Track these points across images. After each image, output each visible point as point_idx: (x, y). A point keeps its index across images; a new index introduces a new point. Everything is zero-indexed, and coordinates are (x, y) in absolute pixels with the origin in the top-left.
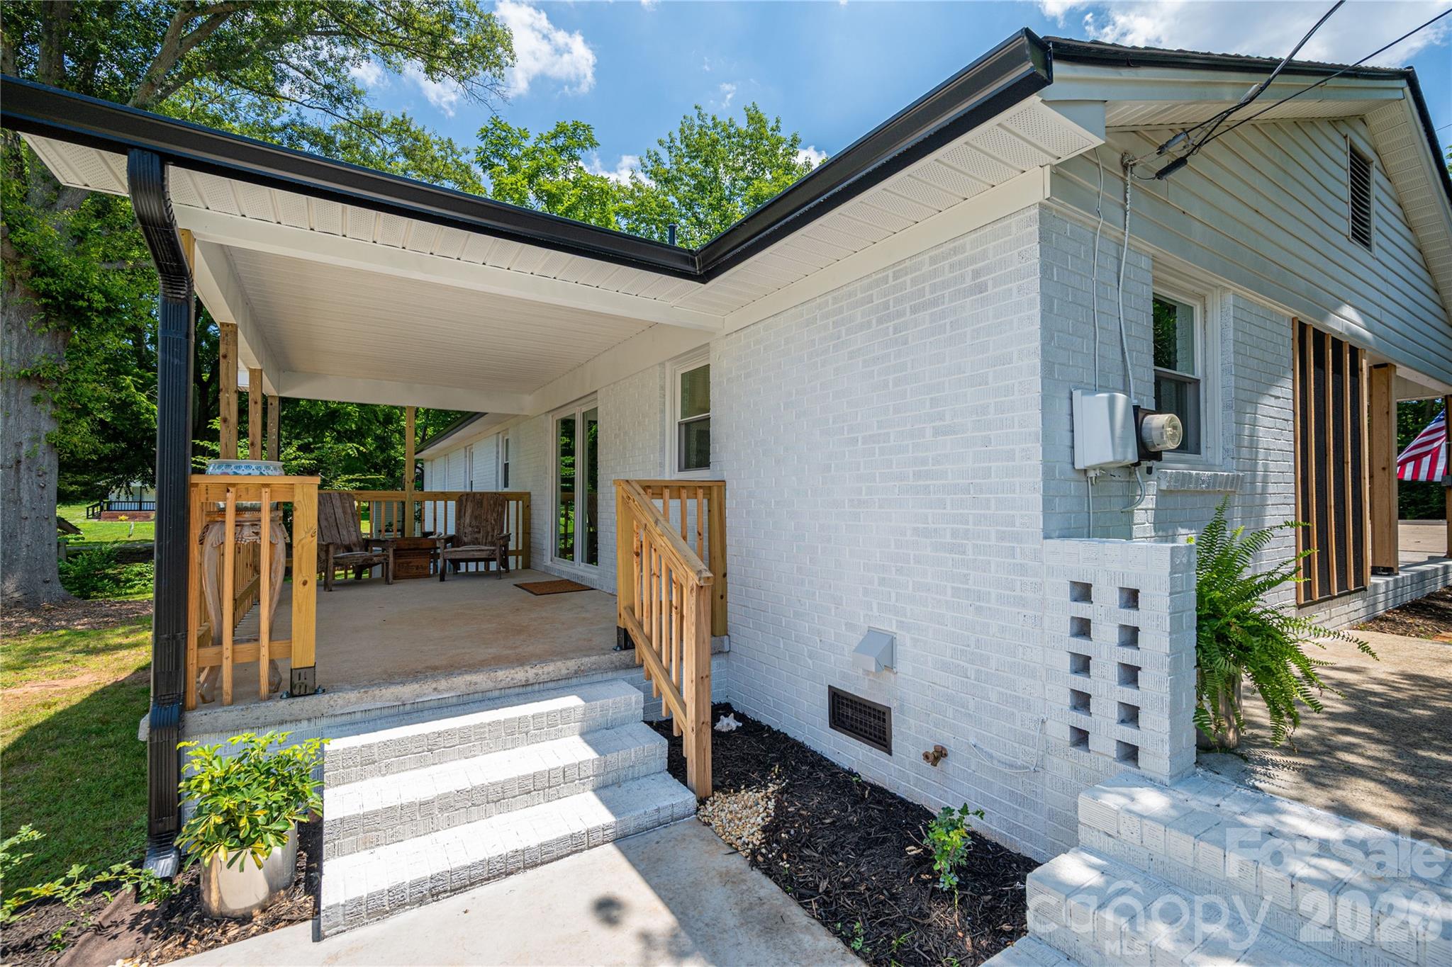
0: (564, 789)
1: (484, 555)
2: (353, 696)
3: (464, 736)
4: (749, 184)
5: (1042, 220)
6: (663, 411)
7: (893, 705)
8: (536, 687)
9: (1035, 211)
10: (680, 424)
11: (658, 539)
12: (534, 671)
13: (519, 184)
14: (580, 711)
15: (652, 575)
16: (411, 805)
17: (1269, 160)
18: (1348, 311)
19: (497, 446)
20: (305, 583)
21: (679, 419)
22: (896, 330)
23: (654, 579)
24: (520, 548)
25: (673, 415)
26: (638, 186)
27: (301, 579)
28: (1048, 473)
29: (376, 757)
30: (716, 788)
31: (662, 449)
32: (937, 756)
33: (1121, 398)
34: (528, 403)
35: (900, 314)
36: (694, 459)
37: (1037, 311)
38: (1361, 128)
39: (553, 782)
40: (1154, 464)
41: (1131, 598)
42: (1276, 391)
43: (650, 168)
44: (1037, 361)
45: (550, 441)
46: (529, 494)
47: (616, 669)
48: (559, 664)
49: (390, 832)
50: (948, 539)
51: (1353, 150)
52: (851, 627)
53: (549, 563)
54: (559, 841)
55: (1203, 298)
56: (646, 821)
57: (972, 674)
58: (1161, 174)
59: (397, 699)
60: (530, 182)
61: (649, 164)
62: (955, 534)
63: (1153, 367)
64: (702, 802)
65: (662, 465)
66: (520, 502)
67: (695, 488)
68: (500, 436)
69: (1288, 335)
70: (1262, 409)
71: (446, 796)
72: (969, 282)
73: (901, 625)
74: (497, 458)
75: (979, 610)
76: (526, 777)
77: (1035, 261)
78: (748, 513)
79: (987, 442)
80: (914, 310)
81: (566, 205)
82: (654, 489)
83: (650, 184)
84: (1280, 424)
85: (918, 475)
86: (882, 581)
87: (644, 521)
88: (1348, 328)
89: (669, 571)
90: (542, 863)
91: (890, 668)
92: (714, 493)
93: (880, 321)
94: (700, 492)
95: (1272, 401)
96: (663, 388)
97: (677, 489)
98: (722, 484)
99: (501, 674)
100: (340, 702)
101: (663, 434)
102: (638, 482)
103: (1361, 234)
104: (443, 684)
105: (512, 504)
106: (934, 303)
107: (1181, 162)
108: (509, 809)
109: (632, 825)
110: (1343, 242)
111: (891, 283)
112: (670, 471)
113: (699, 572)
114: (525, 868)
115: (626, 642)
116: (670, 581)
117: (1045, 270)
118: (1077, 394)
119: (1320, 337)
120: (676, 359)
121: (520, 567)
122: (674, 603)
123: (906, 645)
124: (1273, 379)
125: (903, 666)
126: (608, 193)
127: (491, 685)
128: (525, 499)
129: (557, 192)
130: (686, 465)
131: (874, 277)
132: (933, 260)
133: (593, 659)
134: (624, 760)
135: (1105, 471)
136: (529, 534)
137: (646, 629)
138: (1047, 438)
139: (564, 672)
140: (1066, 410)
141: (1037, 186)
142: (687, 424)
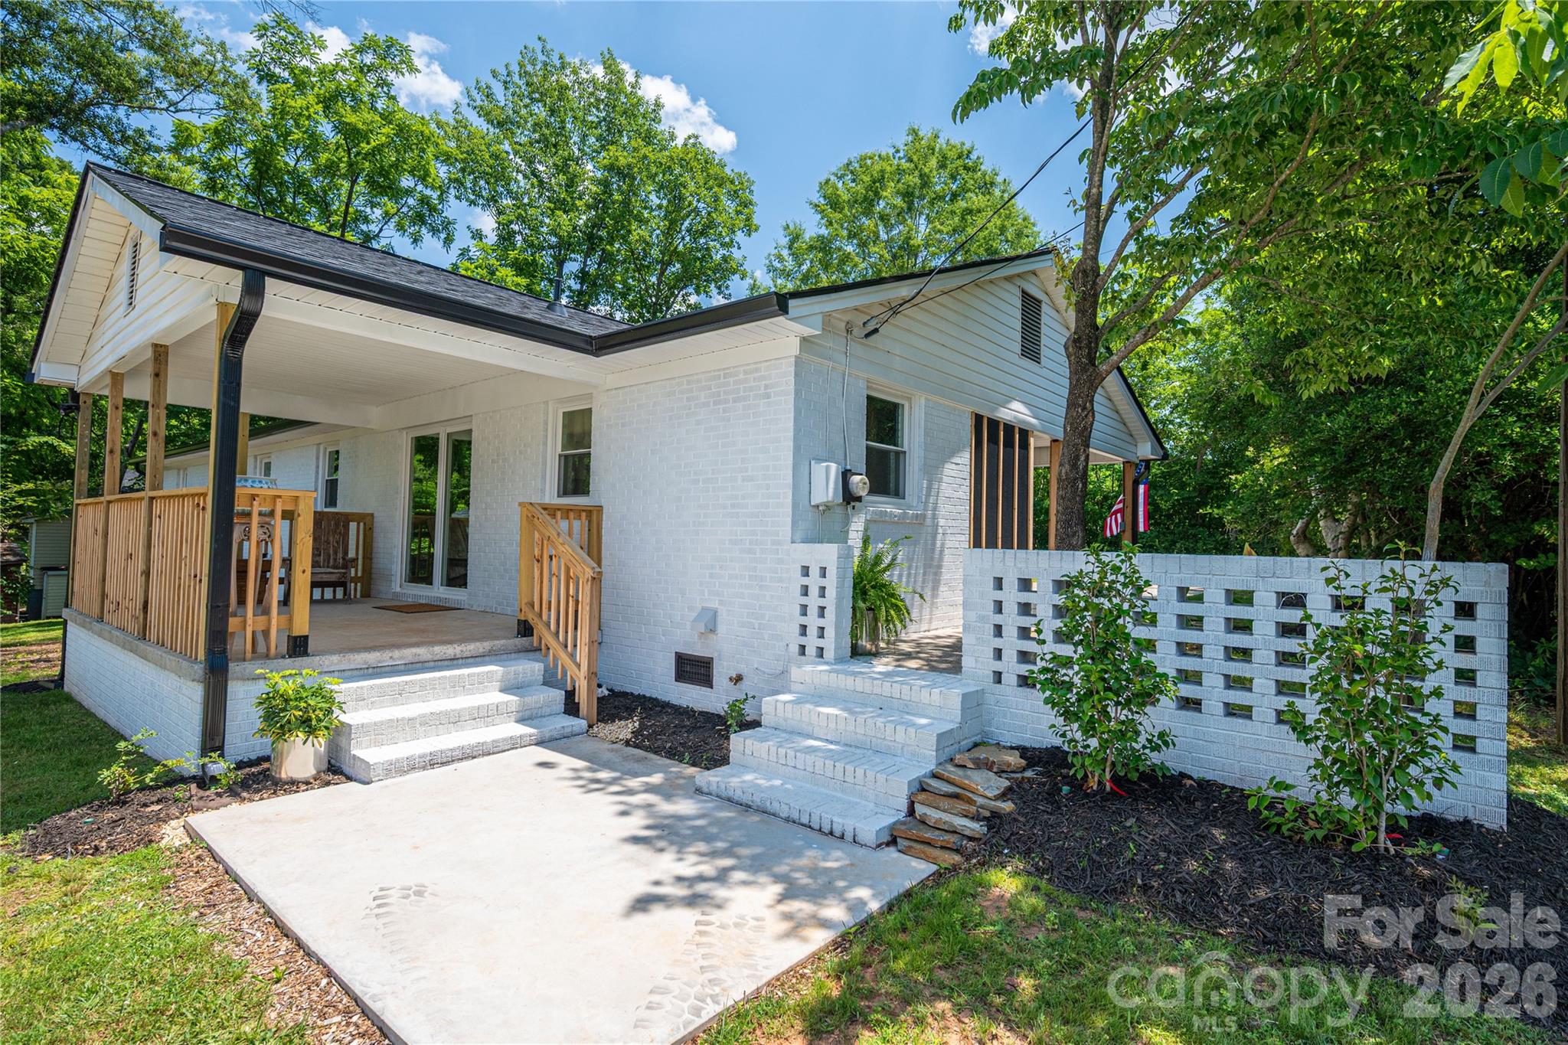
0: (497, 719)
1: (333, 578)
2: (335, 658)
3: (423, 686)
4: (603, 147)
5: (796, 364)
6: (545, 444)
7: (715, 655)
8: (460, 661)
9: (793, 360)
10: (560, 456)
11: (560, 547)
12: (460, 648)
13: (312, 110)
14: (500, 674)
15: (551, 575)
16: (403, 719)
17: (956, 312)
18: (1016, 405)
19: (318, 458)
20: (304, 572)
21: (559, 450)
22: (724, 411)
23: (554, 579)
24: (359, 574)
25: (554, 446)
26: (461, 124)
27: (301, 569)
28: (795, 505)
29: (365, 696)
30: (598, 720)
31: (544, 477)
32: (738, 679)
33: (833, 466)
34: (375, 416)
35: (726, 401)
36: (570, 486)
37: (792, 415)
38: (1033, 279)
39: (490, 713)
40: (857, 504)
41: (823, 572)
42: (956, 460)
43: (479, 103)
44: (791, 444)
45: (404, 459)
46: (372, 515)
47: (519, 651)
48: (478, 644)
49: (390, 736)
50: (748, 546)
51: (1023, 292)
52: (691, 609)
53: (398, 589)
54: (504, 740)
55: (909, 399)
56: (555, 734)
57: (757, 626)
58: (867, 336)
59: (366, 663)
60: (327, 108)
61: (478, 97)
62: (751, 543)
63: (865, 442)
64: (590, 726)
65: (543, 491)
66: (362, 524)
67: (580, 511)
68: (322, 448)
69: (968, 423)
70: (946, 472)
71: (424, 716)
72: (762, 391)
73: (721, 602)
74: (317, 472)
75: (761, 587)
76: (473, 708)
77: (792, 387)
78: (621, 532)
79: (768, 487)
80: (735, 401)
81: (373, 144)
82: (551, 511)
83: (479, 124)
84: (958, 481)
85: (733, 506)
86: (711, 576)
87: (547, 534)
88: (1015, 418)
89: (568, 570)
90: (494, 753)
91: (713, 631)
92: (593, 516)
93: (715, 403)
94: (584, 514)
95: (954, 466)
96: (546, 423)
97: (567, 512)
98: (600, 509)
99: (437, 649)
100: (327, 662)
101: (545, 463)
102: (539, 504)
103: (1031, 349)
104: (397, 653)
105: (353, 526)
106: (745, 399)
107: (876, 331)
108: (463, 729)
109: (547, 735)
110: (1016, 359)
111: (722, 380)
112: (551, 497)
113: (593, 568)
114: (483, 755)
115: (525, 629)
116: (568, 578)
117: (797, 393)
118: (813, 462)
119: (994, 424)
120: (561, 401)
121: (358, 596)
122: (571, 593)
123: (722, 616)
124: (954, 453)
125: (722, 629)
126: (429, 139)
127: (430, 657)
128: (367, 521)
129: (364, 127)
130: (564, 492)
131: (712, 374)
132: (746, 372)
133: (502, 642)
134: (536, 702)
135: (829, 507)
136: (371, 559)
137: (545, 617)
138: (795, 487)
139: (481, 650)
140: (807, 472)
141: (793, 347)
142: (566, 457)
